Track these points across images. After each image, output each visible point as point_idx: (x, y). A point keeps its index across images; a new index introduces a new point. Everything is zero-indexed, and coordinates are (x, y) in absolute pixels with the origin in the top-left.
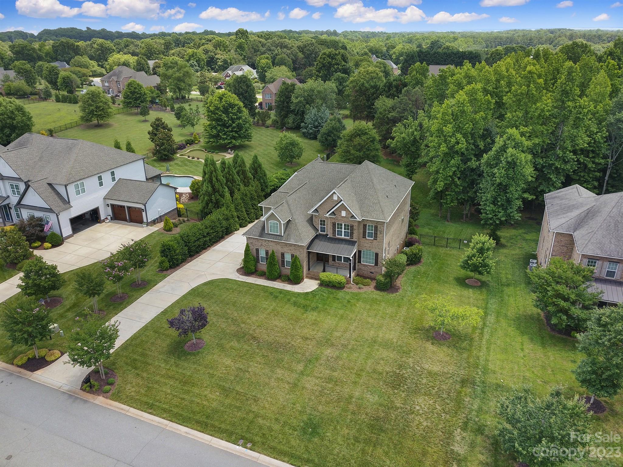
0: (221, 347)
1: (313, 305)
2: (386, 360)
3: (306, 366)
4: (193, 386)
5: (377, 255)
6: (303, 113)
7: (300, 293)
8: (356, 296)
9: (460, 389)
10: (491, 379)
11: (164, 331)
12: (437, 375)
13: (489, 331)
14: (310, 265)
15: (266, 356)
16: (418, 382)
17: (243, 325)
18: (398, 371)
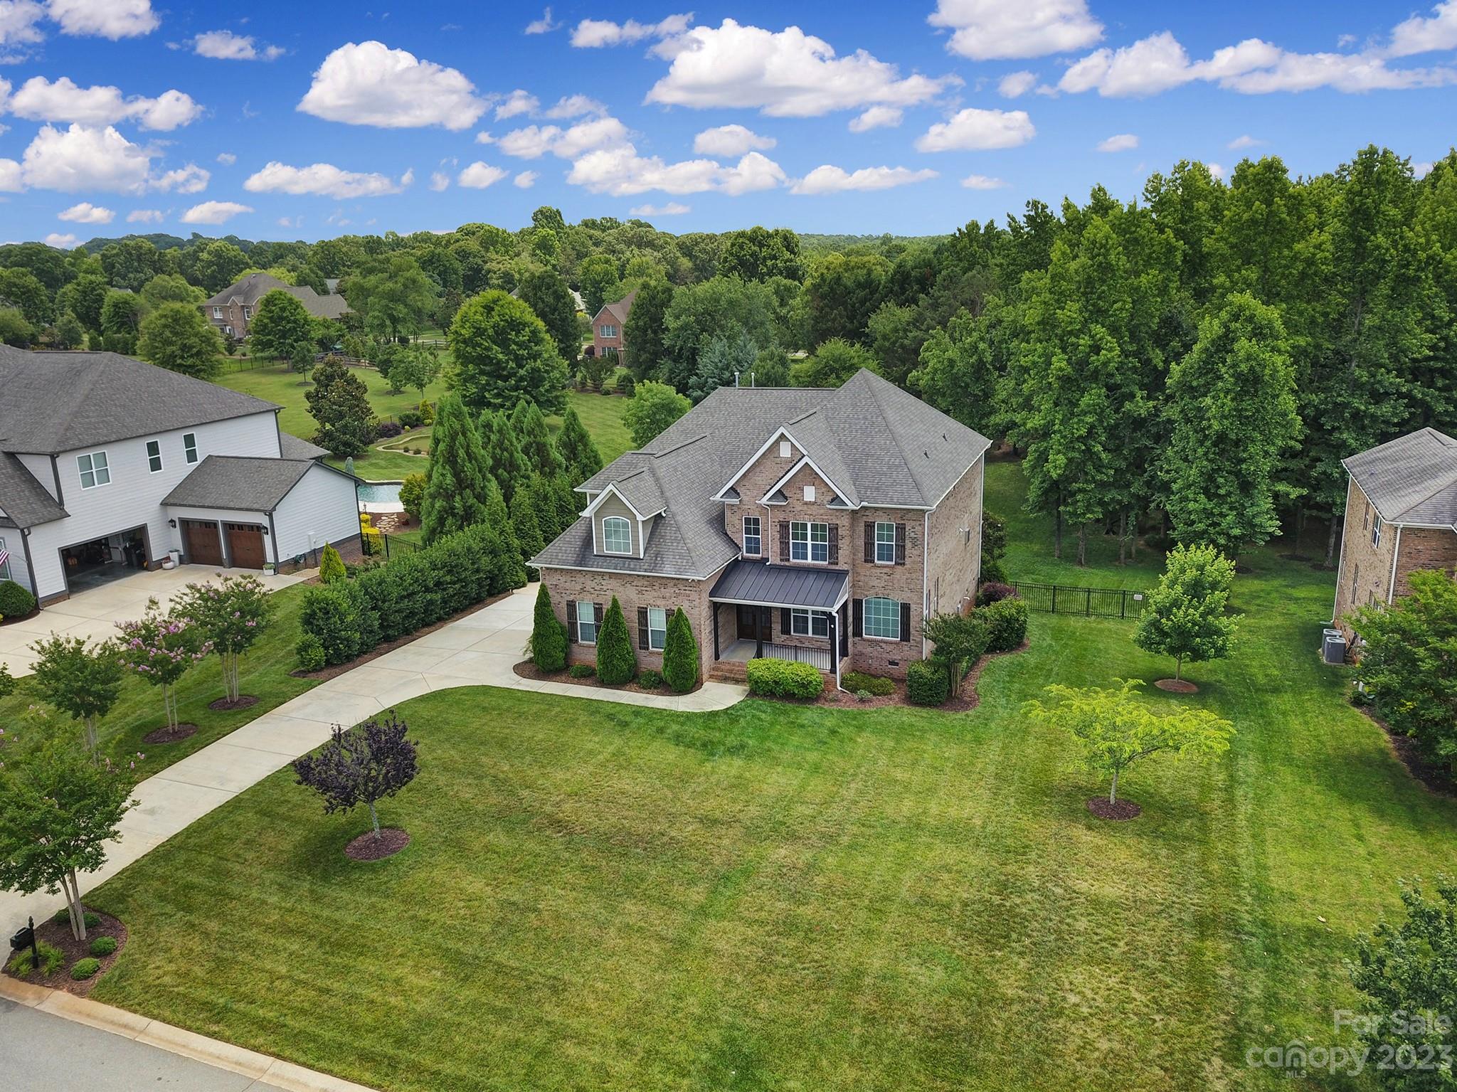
0: (459, 848)
1: (732, 740)
2: (959, 872)
3: (714, 891)
4: (361, 954)
5: (906, 608)
6: (694, 352)
7: (695, 714)
8: (855, 718)
9: (1198, 944)
10: (1287, 916)
11: (291, 809)
12: (1118, 906)
13: (1251, 795)
14: (721, 647)
15: (593, 868)
16: (1065, 927)
17: (526, 793)
18: (996, 900)
